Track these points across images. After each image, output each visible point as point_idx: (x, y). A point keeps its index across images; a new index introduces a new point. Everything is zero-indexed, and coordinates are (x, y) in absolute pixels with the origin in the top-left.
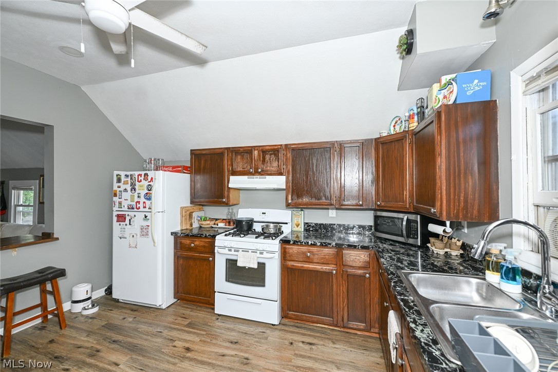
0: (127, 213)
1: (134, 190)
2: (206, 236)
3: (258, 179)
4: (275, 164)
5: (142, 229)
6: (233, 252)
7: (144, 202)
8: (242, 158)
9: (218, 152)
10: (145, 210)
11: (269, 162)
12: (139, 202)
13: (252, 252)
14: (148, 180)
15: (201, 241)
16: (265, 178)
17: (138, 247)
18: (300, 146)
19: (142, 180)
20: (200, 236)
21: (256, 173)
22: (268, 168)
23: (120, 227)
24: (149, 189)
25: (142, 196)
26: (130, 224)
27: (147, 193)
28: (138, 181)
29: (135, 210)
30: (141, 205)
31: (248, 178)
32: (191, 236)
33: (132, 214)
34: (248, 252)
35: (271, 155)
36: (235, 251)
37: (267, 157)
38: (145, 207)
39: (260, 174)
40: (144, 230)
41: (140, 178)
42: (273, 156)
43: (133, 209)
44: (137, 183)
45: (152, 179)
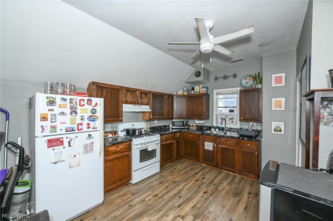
0: (64, 136)
1: (75, 113)
2: (126, 141)
3: (138, 107)
4: (146, 100)
5: (85, 147)
6: (143, 146)
7: (88, 124)
8: (131, 94)
9: (117, 88)
10: (89, 130)
11: (143, 98)
12: (82, 124)
13: (151, 143)
14: (91, 104)
15: (124, 145)
16: (141, 106)
17: (81, 164)
18: (155, 93)
19: (85, 104)
20: (123, 142)
21: (138, 103)
22: (143, 101)
23: (54, 152)
24: (94, 112)
25: (86, 118)
26: (70, 146)
27: (91, 116)
28: (80, 105)
29: (76, 131)
30: (85, 127)
31: (133, 106)
32: (116, 144)
33: (72, 136)
34: (149, 143)
35: (144, 95)
36: (144, 145)
37: (143, 95)
38: (89, 128)
39: (140, 104)
40: (88, 147)
41: (82, 103)
42: (145, 95)
43: (73, 130)
44: (78, 107)
45: (96, 104)
